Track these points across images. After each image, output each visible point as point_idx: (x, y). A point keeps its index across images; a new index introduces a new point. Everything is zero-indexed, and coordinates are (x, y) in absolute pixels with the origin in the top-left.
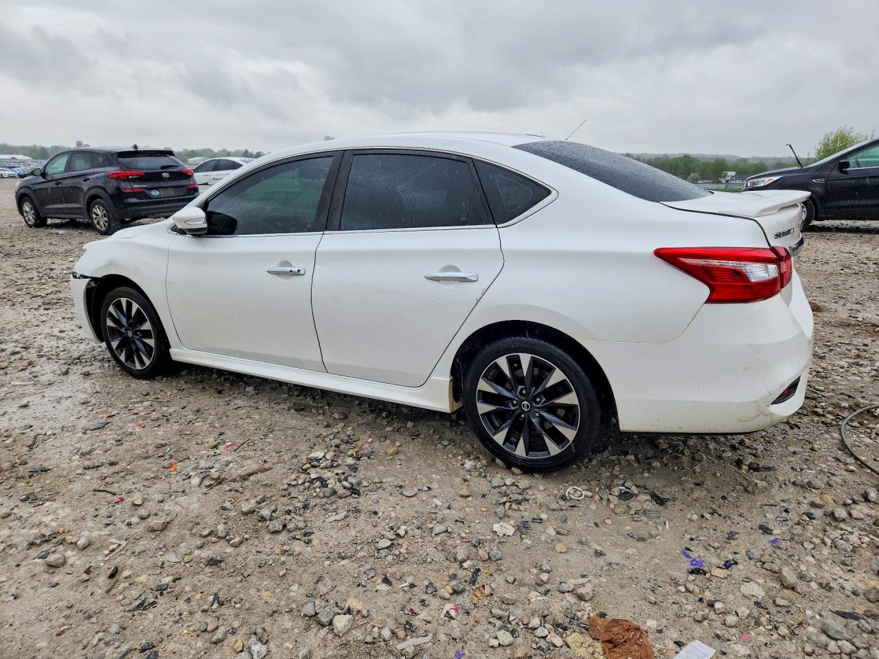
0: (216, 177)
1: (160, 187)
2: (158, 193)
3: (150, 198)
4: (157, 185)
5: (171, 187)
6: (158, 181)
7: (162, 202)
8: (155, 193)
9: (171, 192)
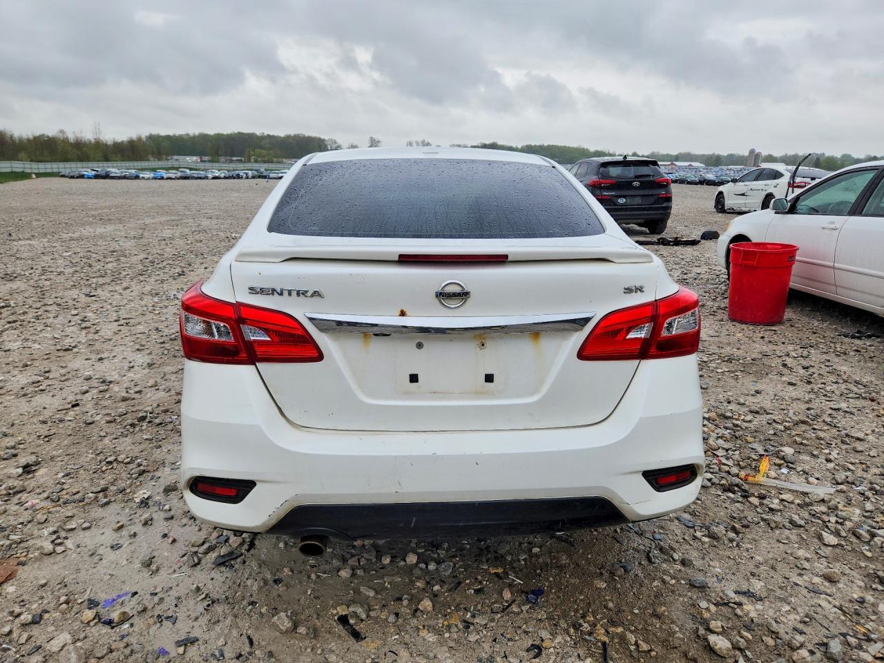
0: (754, 187)
1: (628, 196)
2: (625, 200)
3: (616, 205)
4: (626, 193)
5: (638, 196)
6: (628, 189)
7: (626, 210)
8: (622, 201)
9: (638, 201)
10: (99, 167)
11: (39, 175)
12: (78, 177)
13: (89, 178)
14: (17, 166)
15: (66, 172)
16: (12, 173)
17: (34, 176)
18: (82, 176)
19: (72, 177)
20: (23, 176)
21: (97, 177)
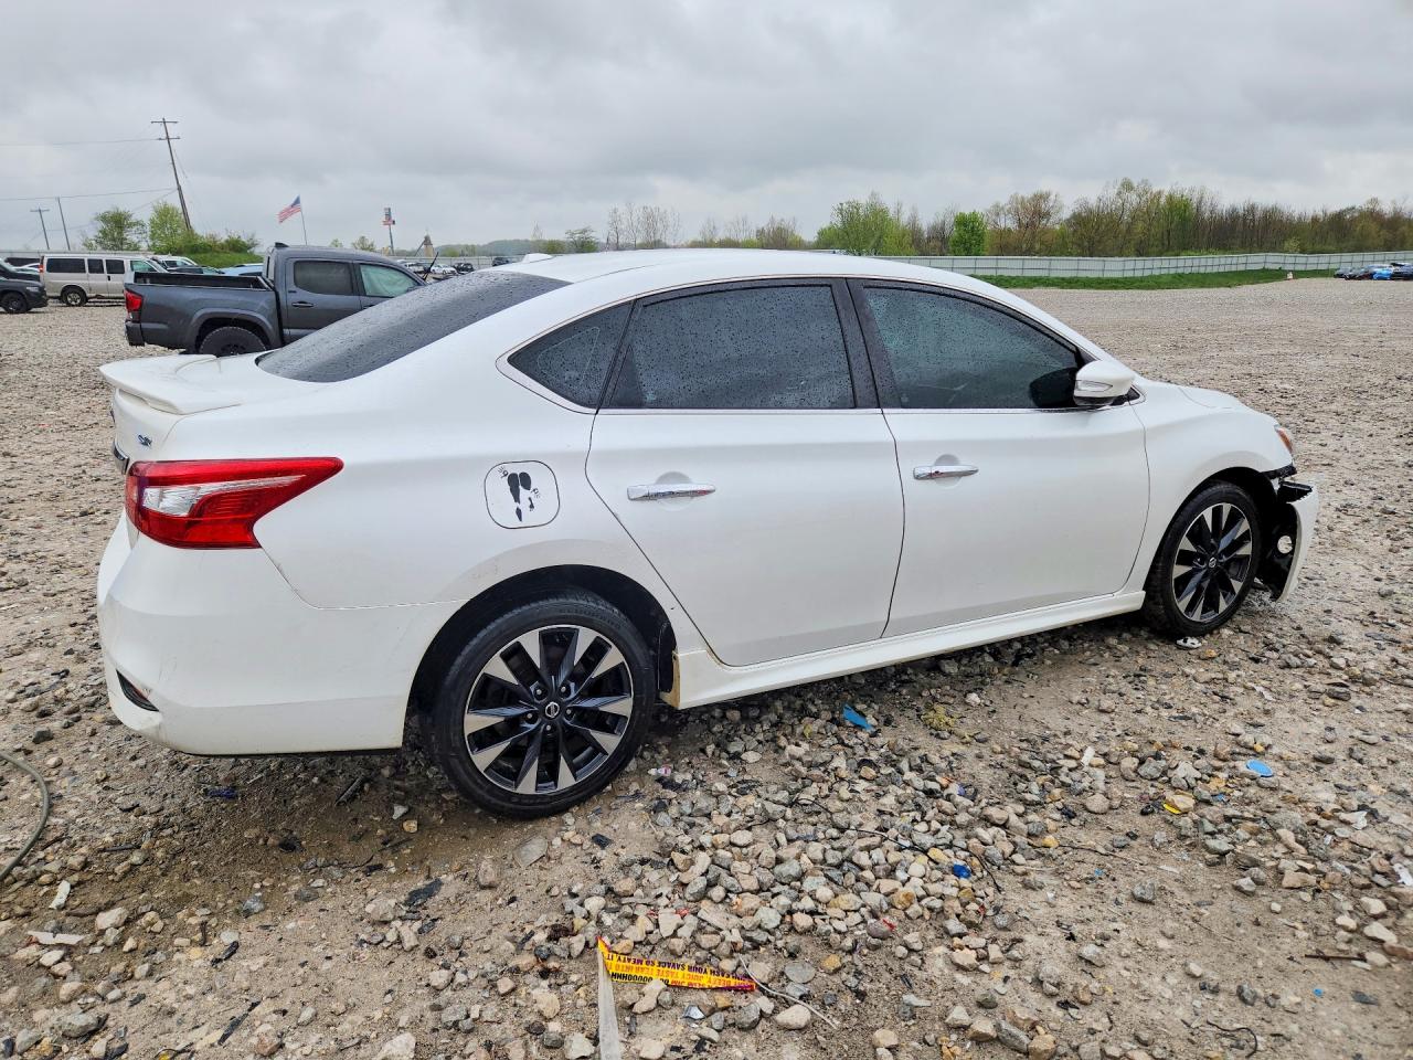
10: (1404, 260)
11: (1298, 274)
12: (1361, 278)
13: (1381, 278)
14: (1272, 260)
15: (1346, 269)
16: (1264, 270)
17: (1290, 276)
18: (1369, 276)
19: (1352, 278)
20: (1278, 275)
21: (1395, 277)
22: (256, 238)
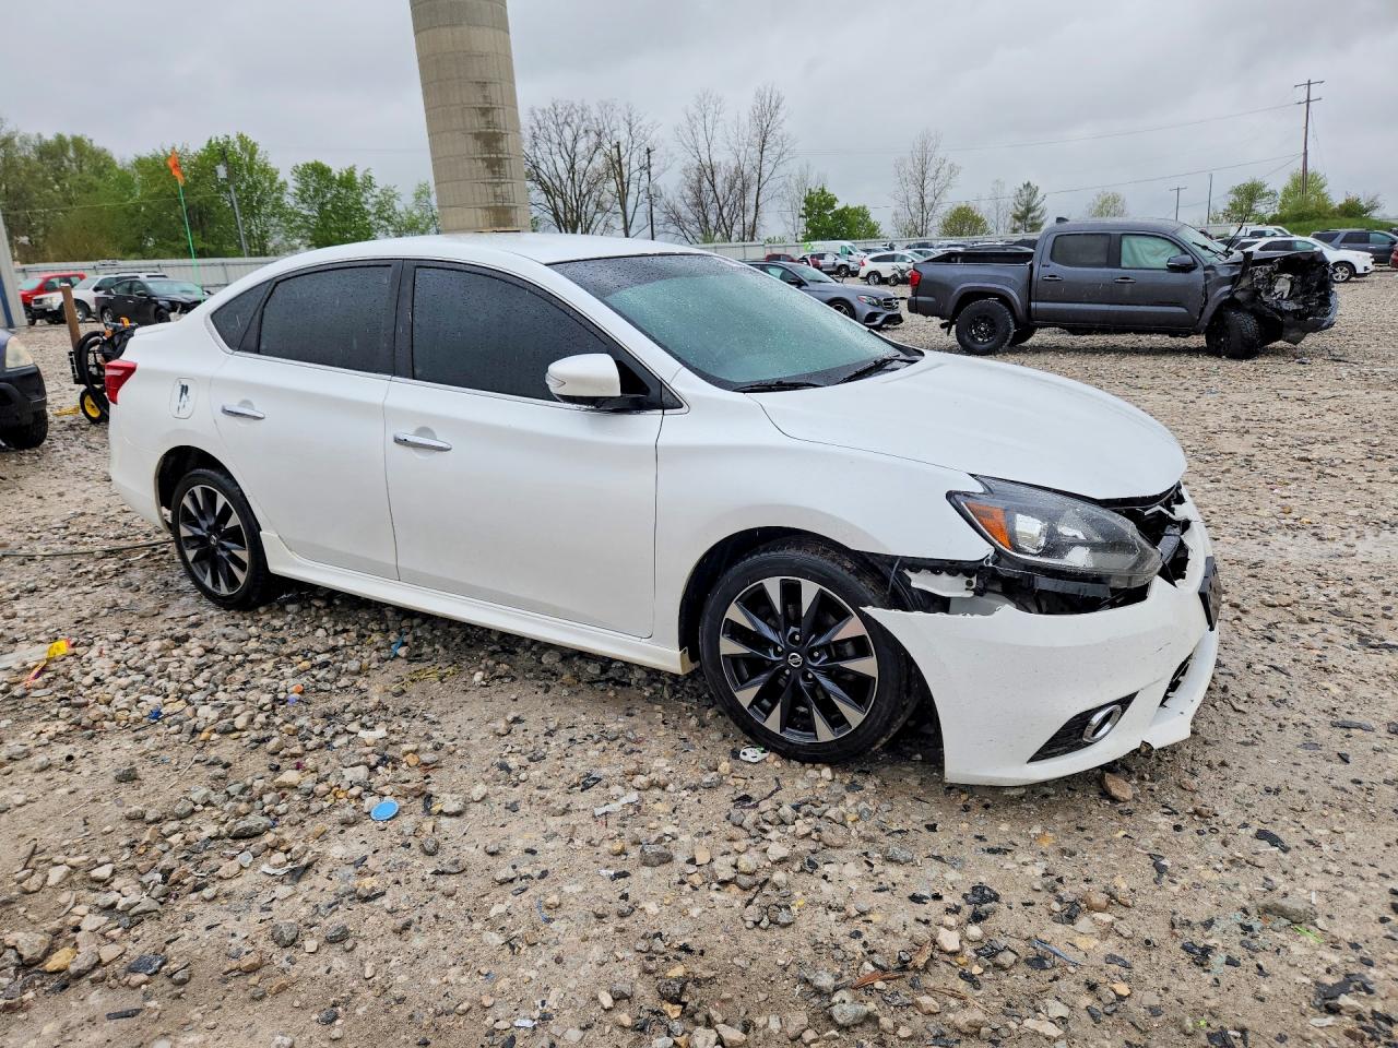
22: (1379, 199)
